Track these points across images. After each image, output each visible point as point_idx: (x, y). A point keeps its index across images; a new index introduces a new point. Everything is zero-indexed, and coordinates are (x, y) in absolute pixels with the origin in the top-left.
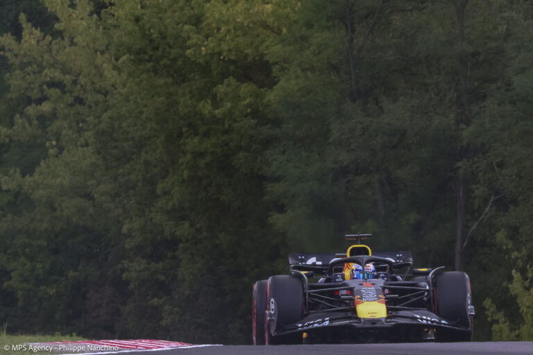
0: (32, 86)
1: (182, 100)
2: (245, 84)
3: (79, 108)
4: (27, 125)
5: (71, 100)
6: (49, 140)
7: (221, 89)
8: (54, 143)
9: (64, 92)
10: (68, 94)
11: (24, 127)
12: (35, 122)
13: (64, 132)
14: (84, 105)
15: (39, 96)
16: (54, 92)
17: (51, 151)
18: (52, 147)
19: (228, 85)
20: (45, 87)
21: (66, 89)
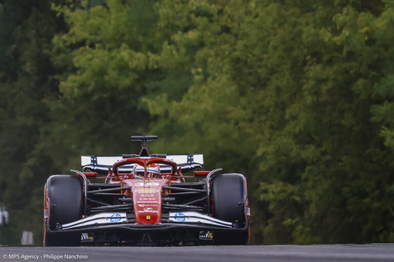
0: (180, 15)
1: (305, 29)
2: (362, 13)
3: (226, 36)
4: (174, 52)
5: (218, 28)
6: (196, 67)
7: (340, 18)
8: (200, 70)
9: (211, 21)
10: (216, 23)
11: (172, 55)
12: (183, 50)
13: (210, 60)
14: (231, 33)
15: (187, 24)
16: (201, 21)
17: (197, 78)
18: (198, 73)
19: (347, 15)
20: (192, 16)
21: (213, 19)
